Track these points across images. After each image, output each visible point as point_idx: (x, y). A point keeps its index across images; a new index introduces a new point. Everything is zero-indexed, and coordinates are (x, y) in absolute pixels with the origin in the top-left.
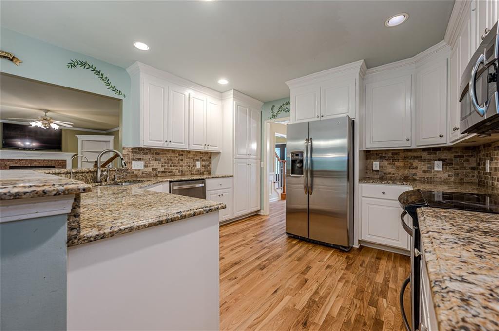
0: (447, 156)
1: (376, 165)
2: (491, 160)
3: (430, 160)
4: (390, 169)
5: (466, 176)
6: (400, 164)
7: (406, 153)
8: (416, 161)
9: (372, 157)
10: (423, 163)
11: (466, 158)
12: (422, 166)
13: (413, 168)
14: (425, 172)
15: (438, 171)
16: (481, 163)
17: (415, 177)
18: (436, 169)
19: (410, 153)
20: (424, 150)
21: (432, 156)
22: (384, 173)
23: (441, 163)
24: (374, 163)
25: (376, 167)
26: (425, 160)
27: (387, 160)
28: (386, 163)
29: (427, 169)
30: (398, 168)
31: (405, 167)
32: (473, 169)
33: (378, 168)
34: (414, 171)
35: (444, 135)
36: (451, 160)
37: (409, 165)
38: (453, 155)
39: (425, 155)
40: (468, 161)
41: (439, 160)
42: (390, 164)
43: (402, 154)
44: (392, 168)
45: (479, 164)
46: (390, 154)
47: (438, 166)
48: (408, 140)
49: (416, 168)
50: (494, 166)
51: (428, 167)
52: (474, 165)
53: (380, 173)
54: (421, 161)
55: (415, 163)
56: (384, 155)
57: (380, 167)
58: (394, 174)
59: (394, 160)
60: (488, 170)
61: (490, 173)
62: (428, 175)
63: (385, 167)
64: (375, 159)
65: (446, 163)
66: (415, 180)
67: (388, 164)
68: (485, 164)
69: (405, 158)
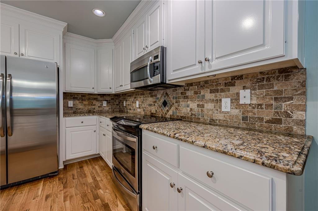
0: (108, 98)
1: (71, 103)
2: (126, 101)
3: (101, 101)
4: (80, 106)
5: (115, 108)
6: (86, 103)
7: (89, 96)
8: (95, 101)
9: (68, 98)
10: (98, 102)
11: (115, 100)
12: (98, 104)
13: (93, 105)
14: (99, 107)
15: (105, 107)
16: (121, 102)
17: (94, 110)
18: (104, 105)
19: (91, 96)
20: (99, 95)
21: (102, 99)
22: (76, 109)
23: (106, 102)
24: (69, 102)
25: (71, 105)
26: (99, 100)
27: (78, 100)
28: (78, 102)
29: (100, 106)
30: (85, 105)
31: (89, 105)
32: (117, 105)
33: (72, 106)
34: (93, 107)
35: (112, 87)
36: (110, 100)
37: (91, 103)
38: (110, 98)
39: (99, 97)
40: (115, 101)
41: (105, 101)
42: (80, 103)
43: (87, 97)
44: (82, 105)
45: (120, 103)
46: (80, 96)
47: (105, 104)
48: (93, 88)
49: (95, 105)
50: (128, 103)
51: (101, 104)
52: (117, 103)
53: (73, 109)
54: (97, 101)
55: (95, 102)
56: (76, 96)
57: (73, 105)
58: (83, 109)
59: (82, 100)
60: (125, 105)
61: (126, 107)
62: (100, 109)
63: (77, 104)
64: (70, 99)
65: (108, 102)
66: (94, 112)
67: (79, 103)
68: (123, 103)
69: (89, 99)
